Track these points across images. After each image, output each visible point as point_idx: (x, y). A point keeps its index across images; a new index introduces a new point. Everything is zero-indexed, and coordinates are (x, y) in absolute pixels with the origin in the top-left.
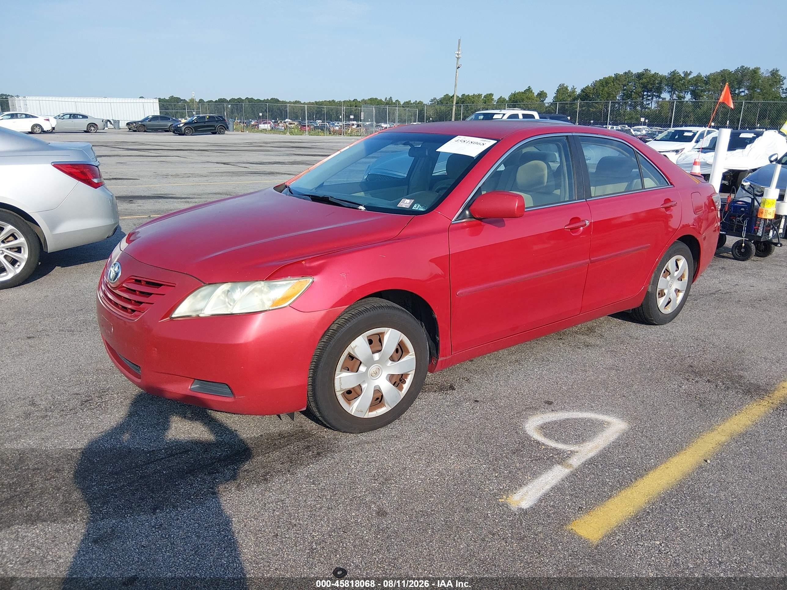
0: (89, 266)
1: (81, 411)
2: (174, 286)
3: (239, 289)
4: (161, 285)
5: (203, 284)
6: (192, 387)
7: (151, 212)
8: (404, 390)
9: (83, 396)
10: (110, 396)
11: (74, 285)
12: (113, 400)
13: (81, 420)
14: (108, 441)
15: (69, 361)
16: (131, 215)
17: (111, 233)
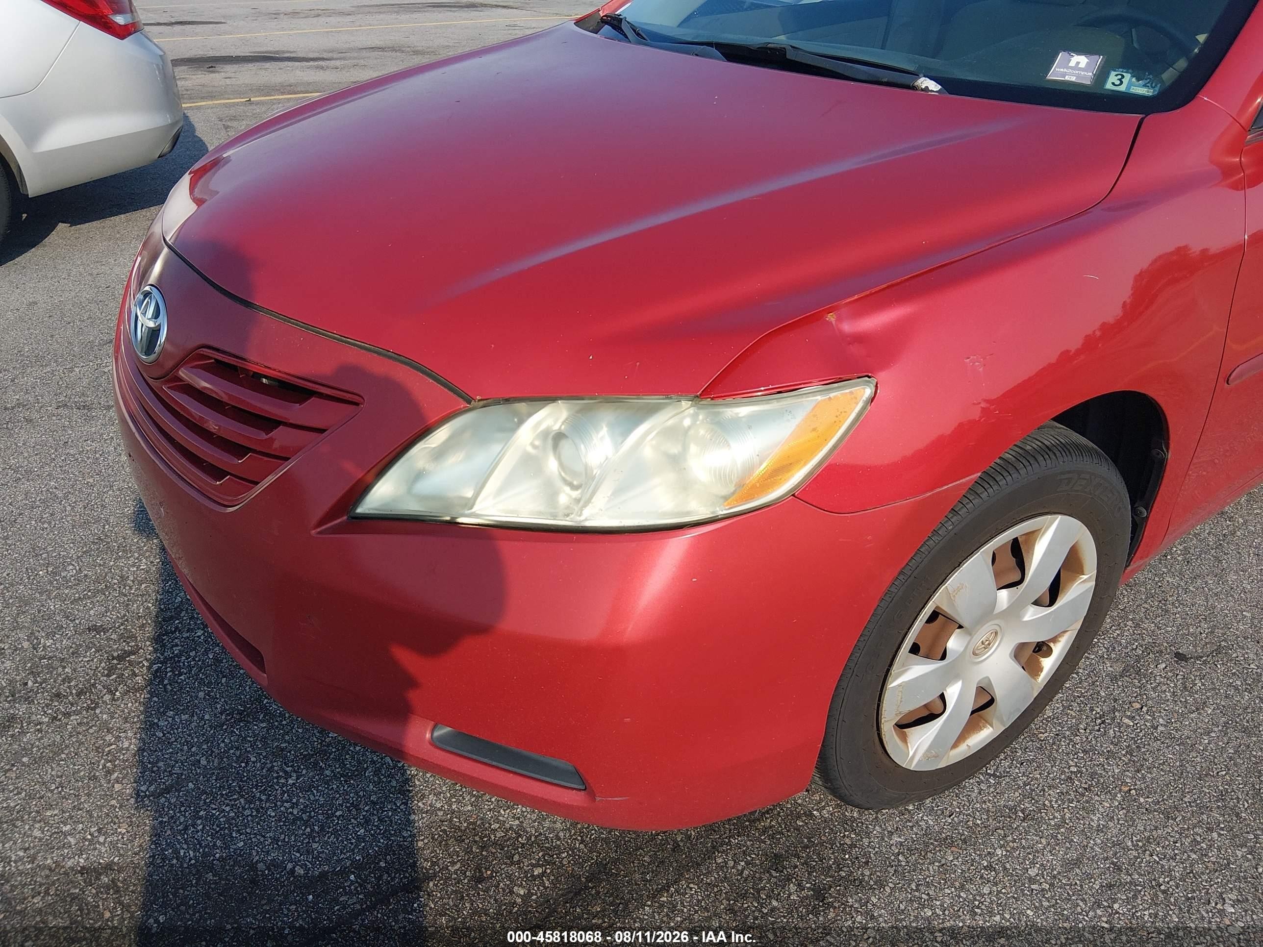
0: (128, 221)
1: (107, 697)
2: (357, 404)
3: (604, 431)
4: (311, 394)
5: (463, 404)
6: (436, 734)
7: (251, 90)
8: (1043, 675)
9: (114, 636)
10: (185, 635)
11: (95, 272)
12: (193, 654)
13: (109, 737)
14: (186, 828)
15: (79, 508)
16: (212, 97)
17: (167, 147)
